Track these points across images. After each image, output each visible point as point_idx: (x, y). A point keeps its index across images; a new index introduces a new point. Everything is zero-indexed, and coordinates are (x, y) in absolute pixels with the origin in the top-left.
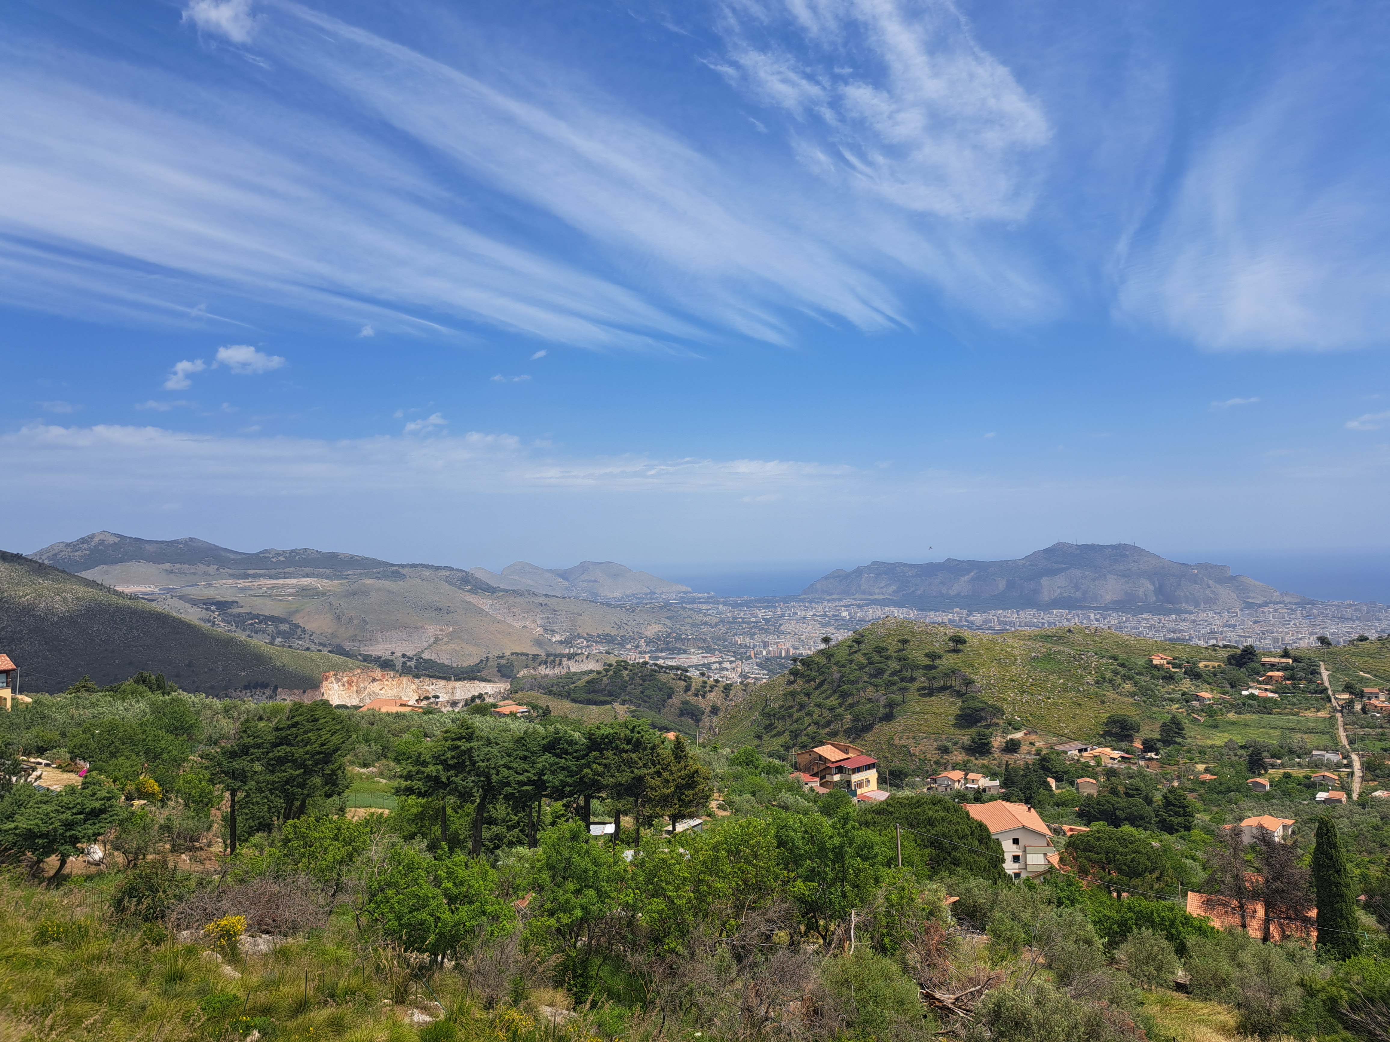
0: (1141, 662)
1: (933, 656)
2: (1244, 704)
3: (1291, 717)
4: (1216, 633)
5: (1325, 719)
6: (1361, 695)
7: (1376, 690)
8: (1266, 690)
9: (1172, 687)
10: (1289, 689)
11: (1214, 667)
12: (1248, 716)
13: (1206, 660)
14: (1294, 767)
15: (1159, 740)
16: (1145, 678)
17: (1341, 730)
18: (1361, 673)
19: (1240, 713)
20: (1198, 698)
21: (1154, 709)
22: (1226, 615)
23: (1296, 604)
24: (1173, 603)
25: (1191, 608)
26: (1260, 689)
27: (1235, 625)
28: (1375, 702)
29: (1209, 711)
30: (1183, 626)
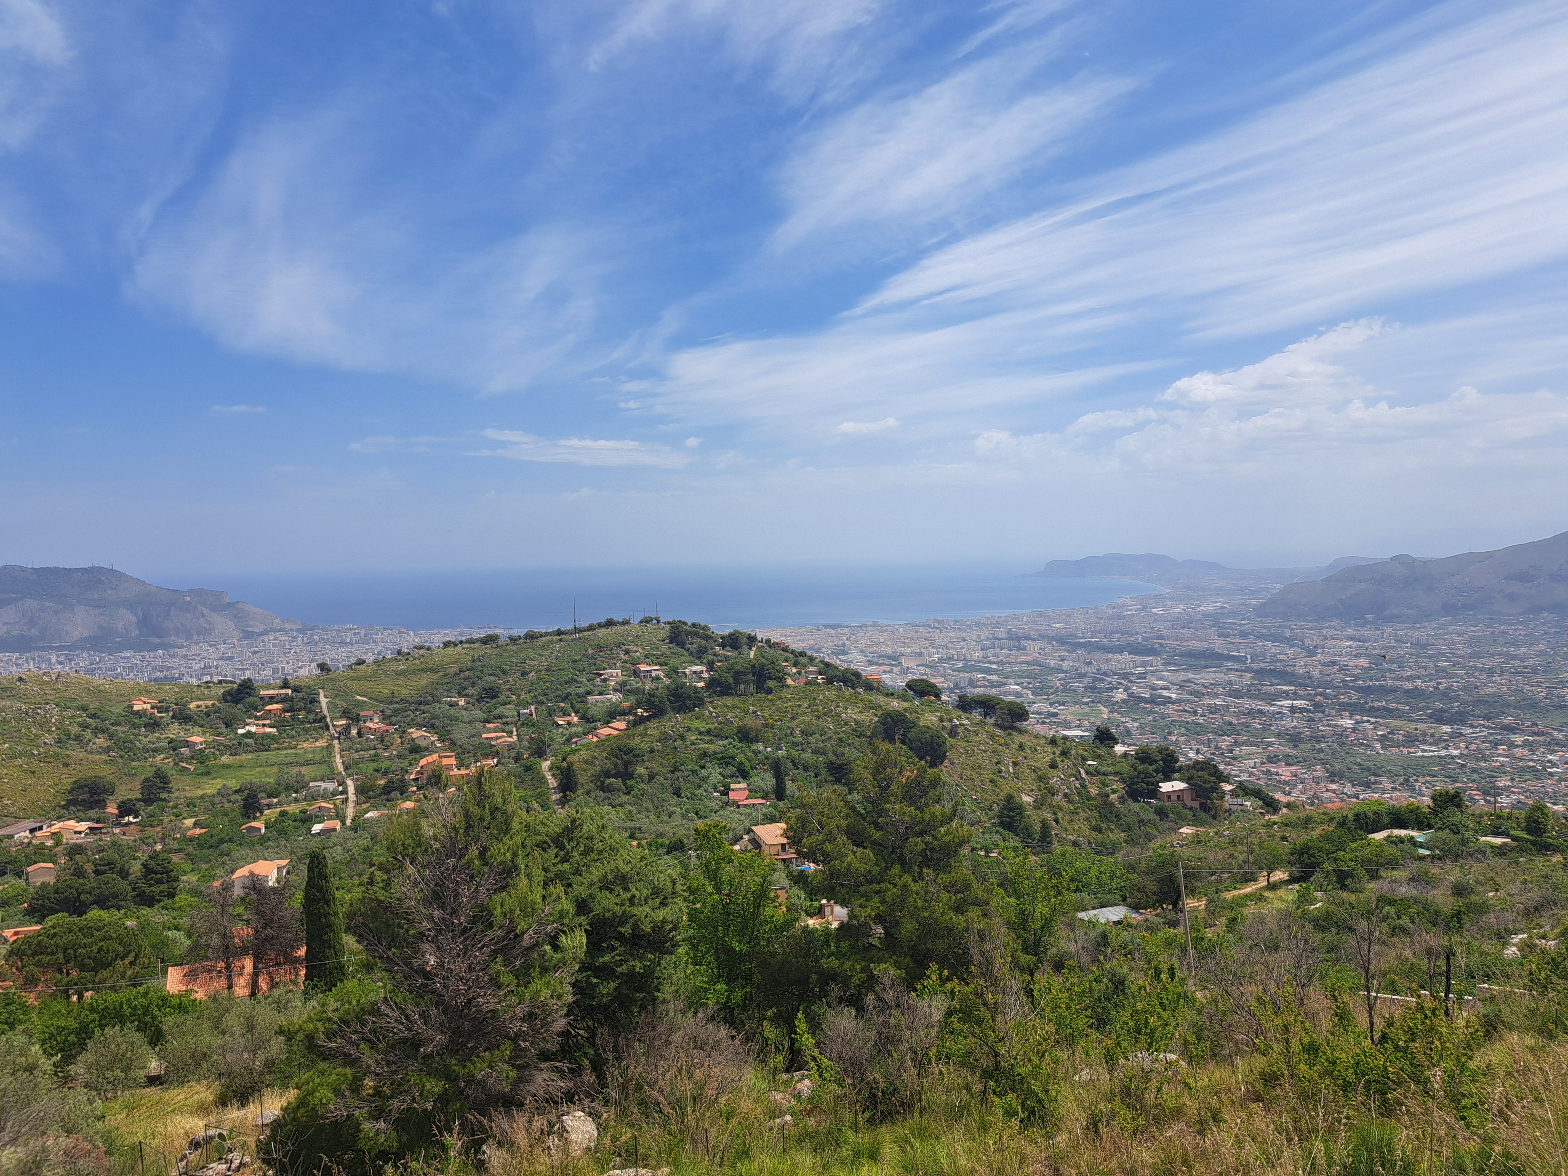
0: (118, 710)
2: (240, 744)
3: (289, 751)
4: (210, 667)
5: (323, 748)
6: (357, 719)
7: (371, 713)
8: (264, 725)
9: (157, 735)
10: (287, 721)
11: (207, 707)
12: (245, 757)
13: (199, 699)
14: (291, 803)
15: (139, 800)
16: (123, 728)
17: (338, 756)
18: (358, 697)
19: (236, 754)
20: (188, 744)
21: (134, 763)
22: (222, 647)
23: (297, 630)
24: (160, 637)
25: (182, 641)
26: (257, 725)
27: (232, 658)
28: (369, 724)
29: (200, 757)
30: (172, 662)
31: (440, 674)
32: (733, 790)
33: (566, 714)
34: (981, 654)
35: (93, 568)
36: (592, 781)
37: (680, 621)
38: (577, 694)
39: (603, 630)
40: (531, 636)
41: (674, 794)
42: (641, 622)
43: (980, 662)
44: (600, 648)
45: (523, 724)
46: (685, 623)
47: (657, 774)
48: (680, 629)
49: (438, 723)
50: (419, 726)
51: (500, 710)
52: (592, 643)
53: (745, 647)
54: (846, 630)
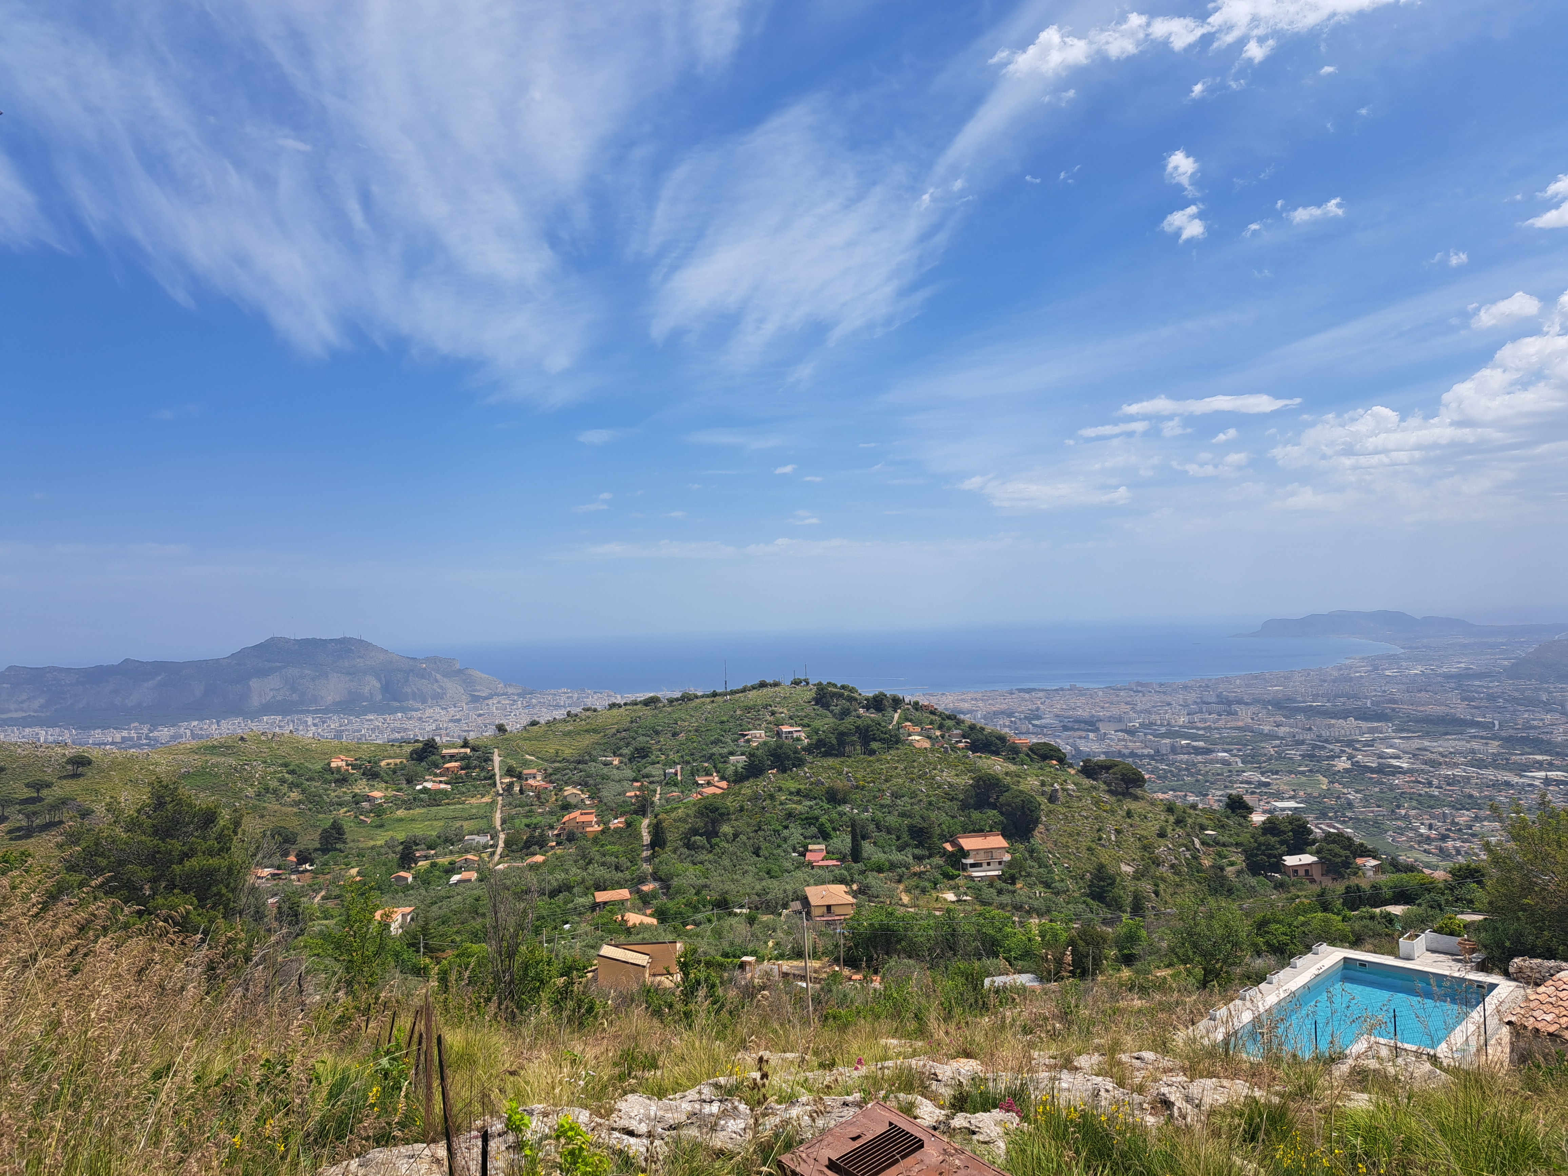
0: (318, 766)
1: (38, 786)
2: (415, 799)
3: (458, 806)
4: (441, 729)
5: (487, 803)
6: (520, 777)
7: (535, 771)
8: (441, 782)
9: (344, 790)
10: (462, 778)
11: (396, 764)
12: (418, 811)
13: (390, 757)
14: (446, 855)
15: (316, 850)
16: (316, 784)
17: (499, 812)
18: (528, 757)
19: (410, 809)
20: (368, 799)
21: (320, 816)
22: (452, 710)
23: (518, 695)
24: (399, 701)
25: (419, 705)
26: (434, 782)
27: (460, 720)
28: (531, 782)
29: (378, 811)
30: (409, 724)
31: (602, 734)
32: (811, 851)
33: (708, 773)
34: (1186, 719)
35: (345, 638)
36: (681, 840)
37: (829, 683)
38: (720, 754)
39: (755, 691)
40: (686, 698)
41: (754, 853)
42: (791, 684)
43: (1185, 727)
44: (748, 709)
45: (667, 784)
46: (835, 686)
47: (741, 833)
48: (825, 691)
49: (591, 782)
50: (575, 784)
51: (649, 769)
52: (742, 705)
53: (890, 709)
54: (1041, 694)
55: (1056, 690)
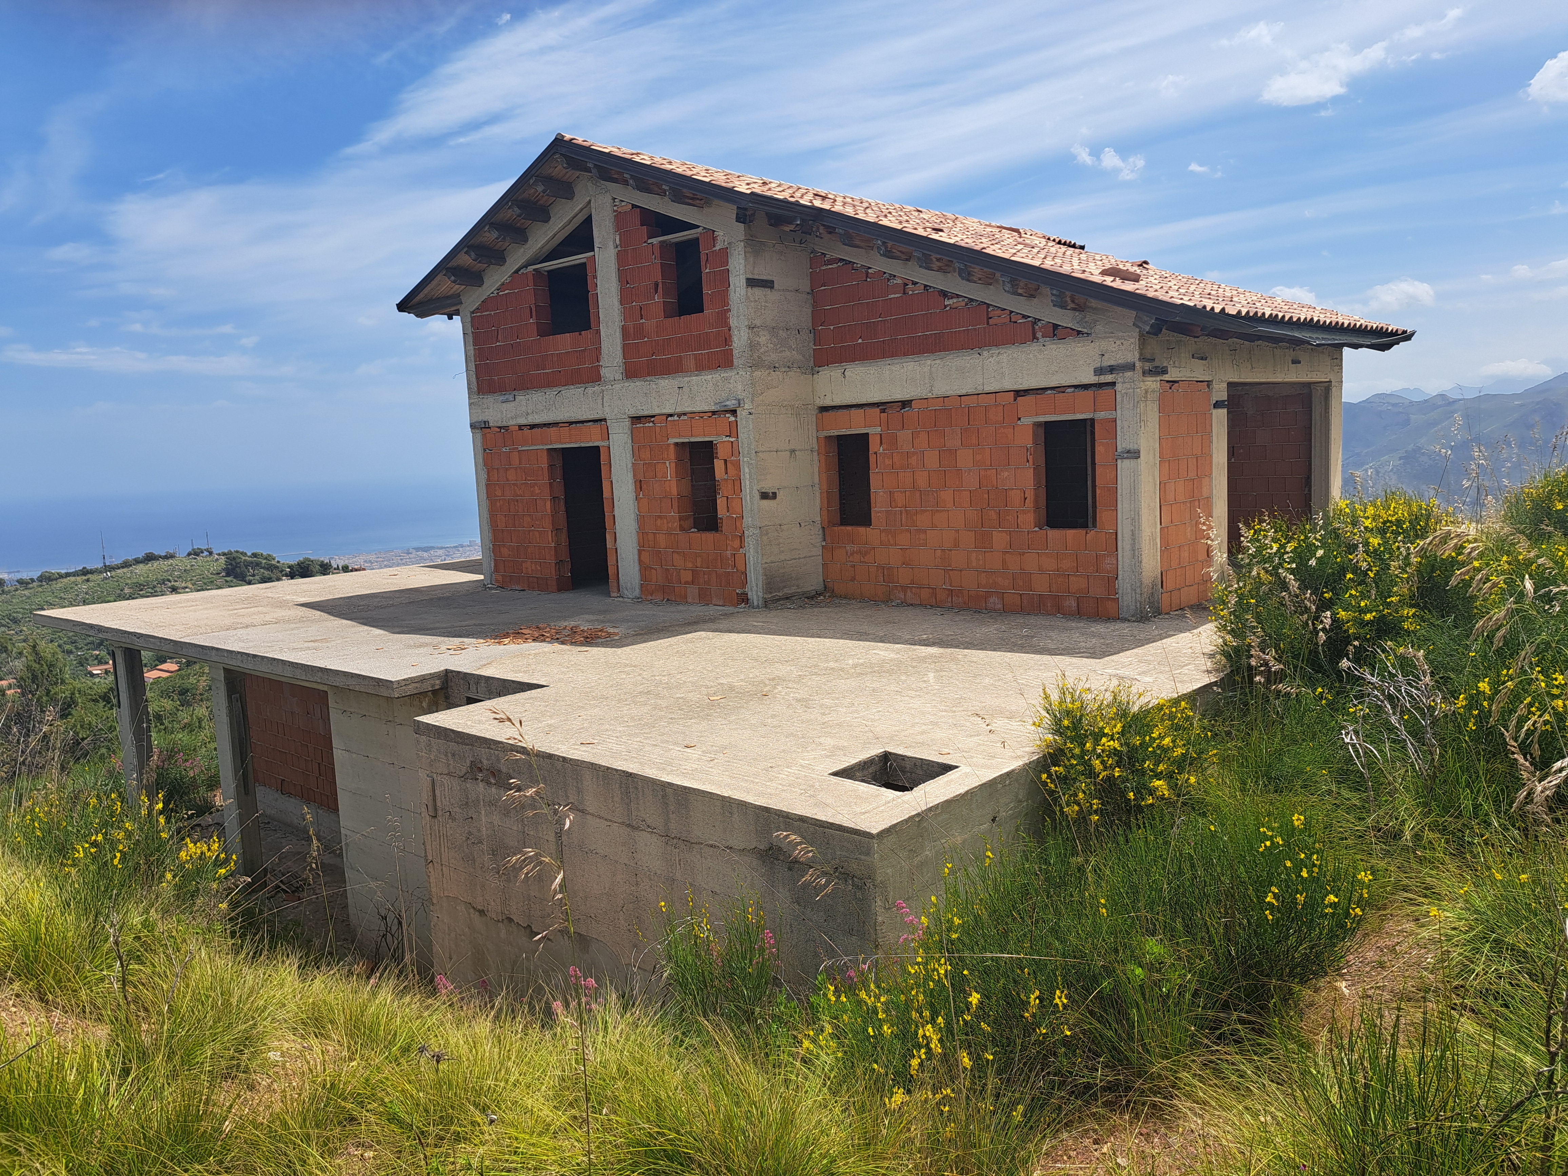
33: (99, 663)
37: (237, 552)
39: (141, 565)
40: (47, 578)
42: (189, 554)
44: (139, 586)
46: (244, 554)
48: (239, 561)
52: (129, 581)
54: (440, 552)
55: (456, 547)
